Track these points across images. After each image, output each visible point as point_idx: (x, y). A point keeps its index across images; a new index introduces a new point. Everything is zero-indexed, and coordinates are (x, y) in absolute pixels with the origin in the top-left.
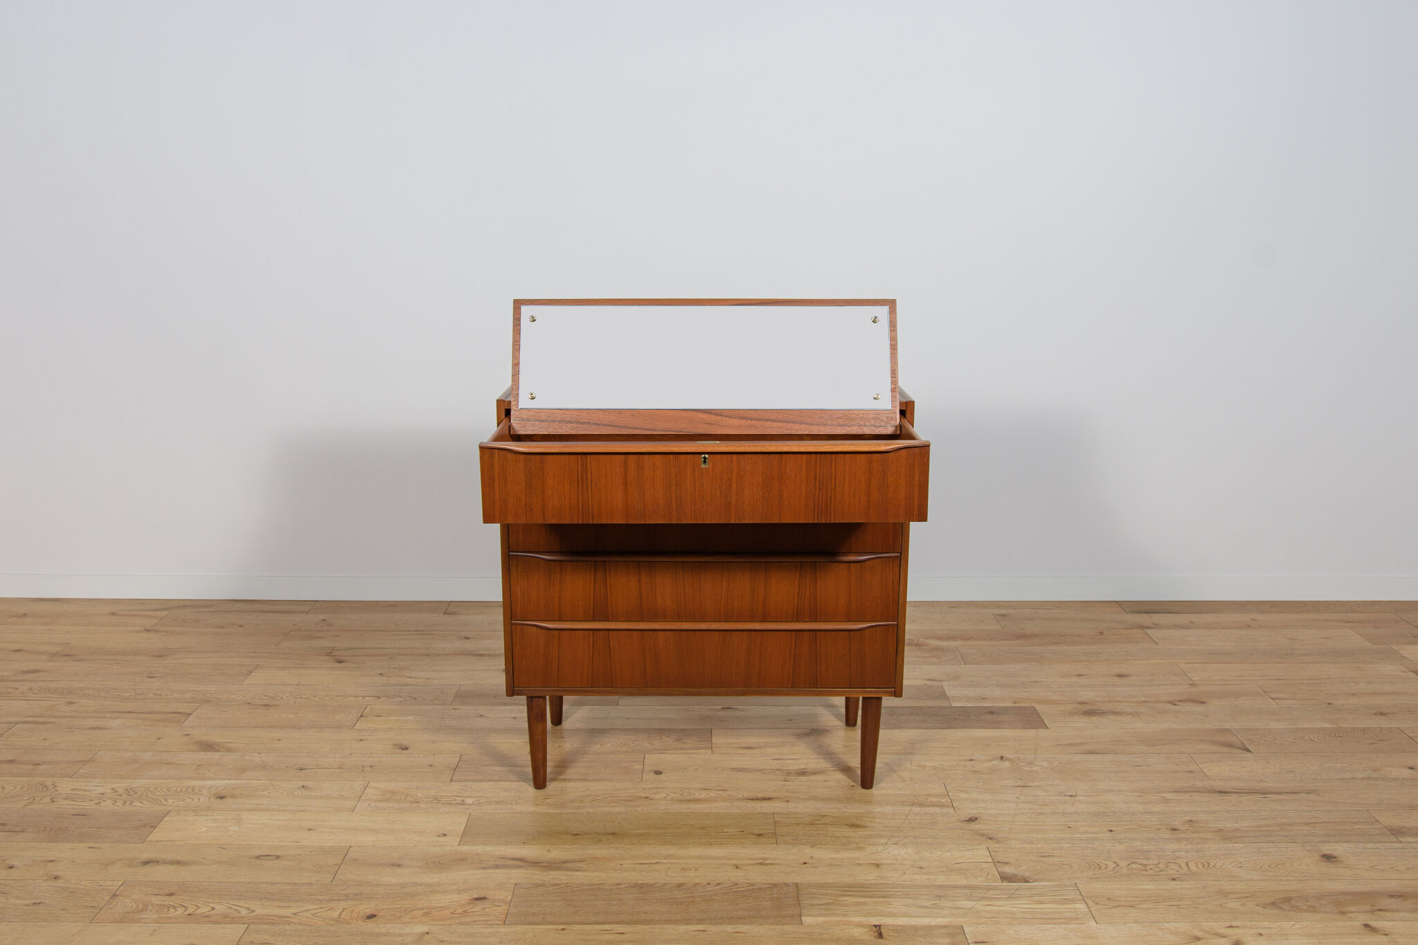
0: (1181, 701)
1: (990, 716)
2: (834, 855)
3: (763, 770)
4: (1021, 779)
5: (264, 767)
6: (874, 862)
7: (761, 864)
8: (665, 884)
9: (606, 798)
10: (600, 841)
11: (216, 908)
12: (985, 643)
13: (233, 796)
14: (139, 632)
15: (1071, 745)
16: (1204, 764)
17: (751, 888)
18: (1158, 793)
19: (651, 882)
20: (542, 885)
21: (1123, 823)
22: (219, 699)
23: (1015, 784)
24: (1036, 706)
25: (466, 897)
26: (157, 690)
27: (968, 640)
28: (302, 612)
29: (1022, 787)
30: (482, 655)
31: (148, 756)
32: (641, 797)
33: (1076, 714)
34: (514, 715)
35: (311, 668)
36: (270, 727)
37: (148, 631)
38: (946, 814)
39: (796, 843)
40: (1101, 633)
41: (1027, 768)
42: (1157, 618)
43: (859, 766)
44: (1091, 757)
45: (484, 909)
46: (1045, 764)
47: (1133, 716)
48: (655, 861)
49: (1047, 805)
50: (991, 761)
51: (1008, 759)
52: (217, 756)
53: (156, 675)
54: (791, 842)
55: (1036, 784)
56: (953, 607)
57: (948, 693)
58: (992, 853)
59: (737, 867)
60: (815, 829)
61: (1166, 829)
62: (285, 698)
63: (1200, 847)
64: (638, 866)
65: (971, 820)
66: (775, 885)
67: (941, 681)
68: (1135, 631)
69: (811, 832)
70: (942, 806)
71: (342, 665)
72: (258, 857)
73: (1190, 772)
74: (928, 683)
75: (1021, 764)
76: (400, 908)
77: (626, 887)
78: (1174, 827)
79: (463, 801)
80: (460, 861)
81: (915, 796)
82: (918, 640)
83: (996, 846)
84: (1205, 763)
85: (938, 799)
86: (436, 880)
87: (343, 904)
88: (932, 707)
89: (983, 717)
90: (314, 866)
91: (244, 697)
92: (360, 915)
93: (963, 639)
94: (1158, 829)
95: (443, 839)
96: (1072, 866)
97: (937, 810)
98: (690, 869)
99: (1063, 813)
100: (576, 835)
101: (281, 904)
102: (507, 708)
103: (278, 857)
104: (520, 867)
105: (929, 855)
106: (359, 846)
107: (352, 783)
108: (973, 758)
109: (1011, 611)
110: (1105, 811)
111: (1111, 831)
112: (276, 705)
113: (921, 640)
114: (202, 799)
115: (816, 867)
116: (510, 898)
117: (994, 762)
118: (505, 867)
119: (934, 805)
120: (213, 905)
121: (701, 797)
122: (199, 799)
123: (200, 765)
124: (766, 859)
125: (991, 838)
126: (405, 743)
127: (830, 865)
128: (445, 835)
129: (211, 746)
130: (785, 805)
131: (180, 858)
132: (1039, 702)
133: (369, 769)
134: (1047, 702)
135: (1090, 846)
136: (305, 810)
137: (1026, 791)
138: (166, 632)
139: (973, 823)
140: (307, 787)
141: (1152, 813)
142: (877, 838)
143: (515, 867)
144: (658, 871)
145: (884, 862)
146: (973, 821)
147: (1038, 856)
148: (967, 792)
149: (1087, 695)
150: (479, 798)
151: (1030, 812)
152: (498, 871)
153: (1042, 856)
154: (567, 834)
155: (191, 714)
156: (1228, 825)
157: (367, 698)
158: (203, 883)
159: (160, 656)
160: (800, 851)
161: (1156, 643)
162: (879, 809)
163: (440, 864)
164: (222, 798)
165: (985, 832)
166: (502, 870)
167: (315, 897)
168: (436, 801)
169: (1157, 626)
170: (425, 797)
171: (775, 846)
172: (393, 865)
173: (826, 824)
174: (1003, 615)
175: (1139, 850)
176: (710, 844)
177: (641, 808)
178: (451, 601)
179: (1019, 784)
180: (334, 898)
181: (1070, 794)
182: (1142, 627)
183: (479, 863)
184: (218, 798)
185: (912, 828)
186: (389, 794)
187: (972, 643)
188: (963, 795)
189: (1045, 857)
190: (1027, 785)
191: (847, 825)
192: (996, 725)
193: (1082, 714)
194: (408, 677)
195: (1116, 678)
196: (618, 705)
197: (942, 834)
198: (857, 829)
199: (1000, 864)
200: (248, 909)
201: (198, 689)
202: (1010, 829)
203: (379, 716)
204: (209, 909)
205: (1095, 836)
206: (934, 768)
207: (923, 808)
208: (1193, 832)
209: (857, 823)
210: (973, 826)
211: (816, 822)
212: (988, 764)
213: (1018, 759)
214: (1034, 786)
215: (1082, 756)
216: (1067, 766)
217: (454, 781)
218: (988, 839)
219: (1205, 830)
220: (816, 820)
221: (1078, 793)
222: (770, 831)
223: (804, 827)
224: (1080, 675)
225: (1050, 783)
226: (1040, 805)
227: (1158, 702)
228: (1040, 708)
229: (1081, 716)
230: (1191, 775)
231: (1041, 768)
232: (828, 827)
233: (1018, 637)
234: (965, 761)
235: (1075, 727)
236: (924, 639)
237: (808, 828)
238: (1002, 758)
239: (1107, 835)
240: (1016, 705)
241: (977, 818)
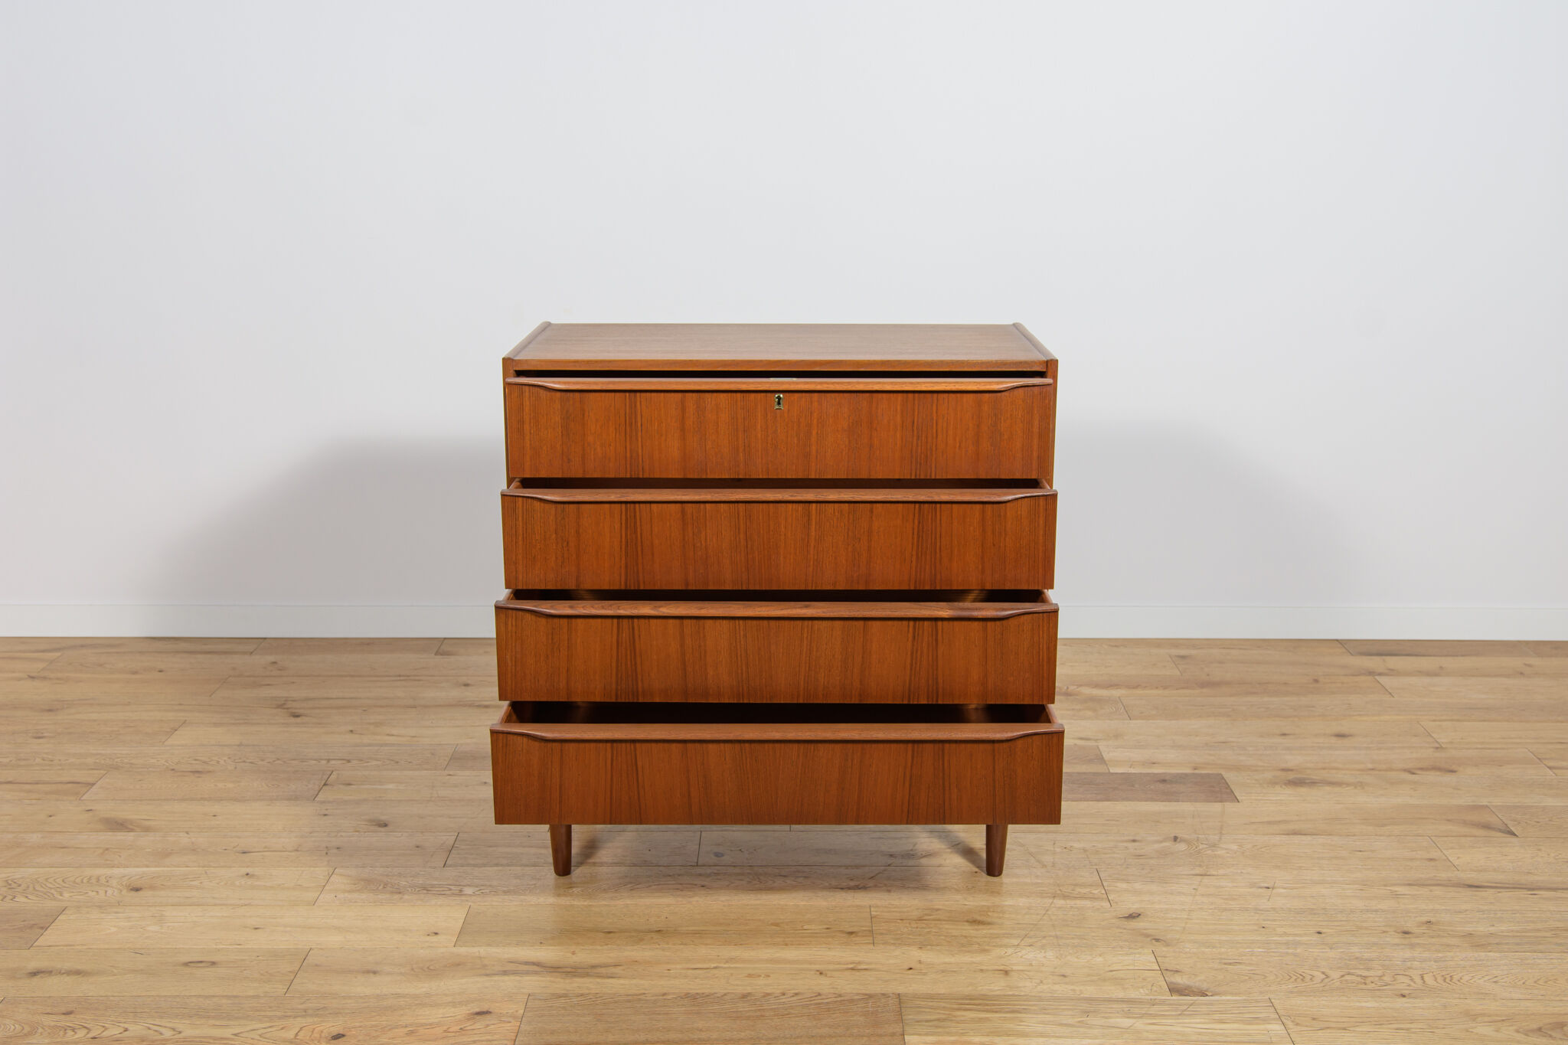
0: (1421, 769)
1: (1161, 786)
2: (947, 960)
4: (1200, 866)
5: (194, 850)
6: (1002, 968)
7: (852, 969)
8: (725, 995)
10: (642, 940)
11: (129, 1028)
12: (1155, 692)
13: (152, 888)
14: (19, 679)
15: (1269, 823)
16: (1451, 851)
17: (839, 999)
18: (1385, 886)
19: (707, 991)
20: (565, 996)
21: (1336, 923)
22: (132, 764)
23: (1192, 872)
24: (1223, 773)
25: (462, 1011)
26: (46, 753)
27: (1136, 687)
28: (244, 653)
29: (1201, 875)
30: (486, 707)
31: (35, 838)
32: (696, 885)
33: (1277, 784)
35: (258, 724)
36: (202, 799)
37: (32, 678)
38: (1098, 909)
39: (899, 944)
40: (1316, 681)
41: (1209, 852)
42: (1392, 662)
43: (985, 847)
44: (1297, 839)
45: (488, 1026)
46: (1235, 847)
47: (1356, 787)
48: (713, 965)
49: (1234, 899)
50: (1161, 842)
51: (1183, 840)
52: (129, 837)
53: (45, 735)
54: (892, 942)
55: (1221, 872)
56: (1116, 646)
57: (1106, 756)
58: (1159, 959)
59: (821, 973)
60: (924, 926)
61: (1396, 931)
62: (222, 762)
63: (1440, 955)
64: (690, 971)
65: (1132, 916)
66: (871, 996)
67: (1097, 740)
68: (1363, 678)
69: (919, 930)
70: (1093, 898)
71: (299, 720)
72: (186, 964)
73: (1431, 860)
74: (1079, 742)
75: (1201, 847)
76: (376, 1026)
77: (676, 998)
78: (1406, 929)
79: (461, 891)
80: (456, 966)
81: (1058, 885)
82: (1068, 688)
83: (1164, 949)
84: (1452, 848)
85: (1088, 890)
86: (424, 990)
87: (300, 1022)
88: (1084, 773)
89: (1152, 787)
90: (262, 975)
91: (166, 761)
92: (323, 1035)
93: (1129, 687)
94: (1384, 932)
95: (435, 939)
96: (1266, 977)
97: (1088, 903)
98: (760, 976)
99: (1256, 909)
100: (610, 932)
101: (218, 1023)
103: (213, 963)
104: (536, 973)
105: (1076, 960)
106: (321, 949)
107: (312, 869)
108: (1137, 838)
109: (1193, 652)
110: (1313, 907)
111: (1319, 933)
112: (210, 772)
113: (1072, 688)
114: (110, 892)
115: (925, 974)
116: (522, 1012)
117: (1164, 844)
118: (515, 973)
119: (1083, 897)
120: (126, 1026)
121: (775, 885)
122: (106, 892)
123: (107, 849)
124: (859, 963)
125: (1157, 940)
126: (383, 818)
127: (943, 972)
128: (436, 934)
129: (122, 825)
131: (79, 967)
132: (1228, 768)
133: (335, 851)
134: (1237, 768)
135: (1290, 951)
136: (249, 905)
137: (1206, 880)
138: (58, 679)
139: (1134, 920)
140: (253, 876)
141: (1376, 911)
142: (1007, 937)
143: (527, 973)
144: (717, 978)
145: (1015, 968)
146: (1134, 917)
147: (1220, 963)
148: (1127, 881)
149: (1293, 760)
150: (482, 888)
151: (1211, 907)
152: (506, 978)
153: (1225, 964)
154: (597, 931)
155: (93, 784)
156: (1481, 929)
157: (333, 762)
158: (111, 998)
159: (50, 710)
160: (903, 953)
161: (1390, 694)
162: (1009, 902)
163: (430, 969)
164: (137, 890)
165: (1149, 932)
166: (512, 977)
167: (263, 1013)
168: (425, 892)
169: (1391, 672)
170: (410, 887)
171: (872, 946)
172: (368, 972)
173: (939, 920)
174: (1183, 657)
175: (1357, 958)
176: (786, 945)
178: (445, 639)
179: (1199, 872)
180: (289, 1014)
181: (1266, 885)
182: (1371, 673)
183: (482, 968)
184: (131, 890)
185: (1053, 925)
186: (363, 883)
187: (1139, 692)
188: (1124, 886)
189: (1230, 964)
190: (1208, 873)
191: (967, 921)
192: (1169, 797)
193: (1285, 784)
194: (388, 735)
195: (1334, 738)
197: (1093, 934)
198: (981, 927)
199: (1169, 973)
200: (174, 1029)
201: (103, 752)
202: (1184, 928)
203: (350, 784)
204: (122, 1030)
205: (1298, 938)
206: (1085, 850)
207: (1068, 901)
208: (1432, 937)
209: (980, 918)
210: (1135, 924)
211: (926, 918)
212: (1157, 846)
213: (1198, 840)
214: (1218, 875)
215: (1284, 838)
216: (1262, 850)
217: (450, 866)
218: (1154, 941)
219: (1449, 934)
220: (927, 915)
221: (1276, 885)
222: (864, 929)
223: (910, 923)
224: (1284, 735)
225: (1239, 871)
226: (1226, 899)
227: (1391, 770)
228: (1230, 777)
229: (1284, 786)
230: (1432, 863)
231: (1228, 853)
232: (941, 924)
233: (1203, 685)
234: (1126, 841)
235: (1276, 800)
236: (1075, 687)
237: (915, 926)
238: (1175, 839)
239: (1314, 939)
240: (1196, 772)
241: (1140, 915)
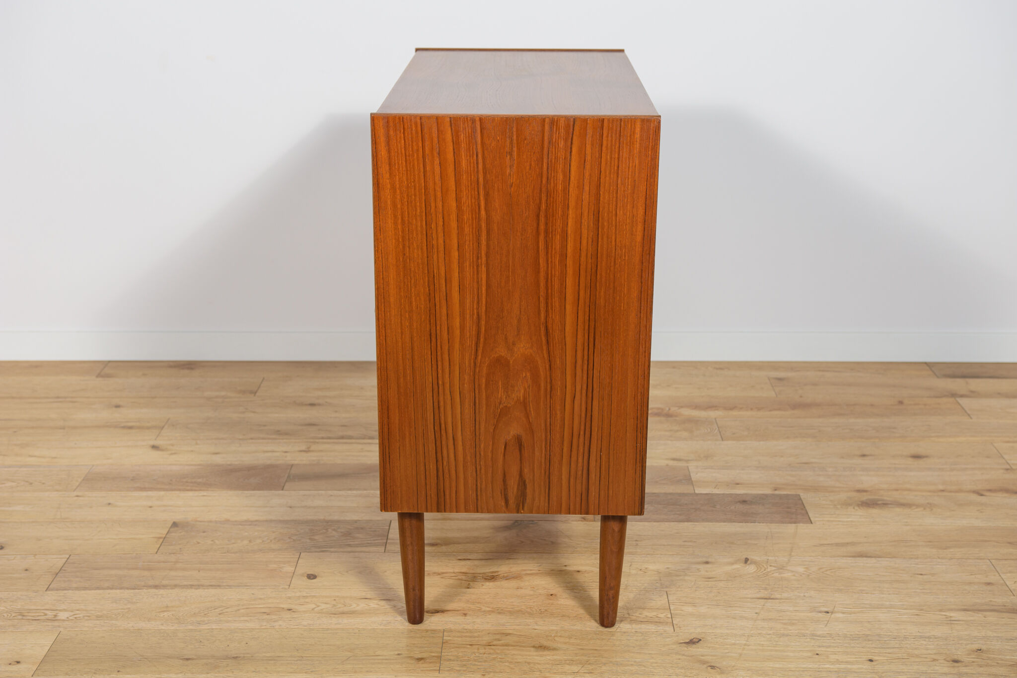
0: (990, 490)
1: (741, 507)
3: (443, 573)
4: (766, 589)
9: (239, 610)
12: (749, 413)
15: (837, 545)
16: (1009, 575)
18: (941, 611)
21: (889, 651)
23: (758, 596)
24: (801, 494)
27: (731, 409)
29: (766, 599)
30: (131, 428)
32: (283, 608)
33: (850, 505)
34: (150, 504)
38: (662, 634)
39: (464, 671)
40: (901, 403)
41: (776, 575)
42: (975, 384)
44: (862, 561)
46: (801, 569)
47: (925, 509)
49: (793, 624)
50: (732, 564)
51: (754, 562)
54: (458, 669)
55: (785, 595)
56: (720, 369)
57: (694, 477)
60: (492, 651)
61: (945, 659)
65: (692, 642)
67: (687, 461)
68: (945, 400)
69: (485, 655)
70: (658, 622)
73: (989, 584)
74: (671, 463)
75: (770, 569)
78: (956, 657)
79: (55, 616)
82: (669, 409)
85: (655, 614)
88: (670, 494)
89: (733, 507)
93: (725, 409)
94: (934, 660)
95: (16, 667)
97: (652, 628)
99: (813, 635)
100: (188, 659)
102: (144, 494)
108: (710, 560)
109: (789, 374)
110: (868, 633)
111: (871, 660)
113: (674, 409)
117: (736, 567)
119: (648, 621)
121: (358, 608)
125: (713, 667)
128: (19, 662)
130: (460, 619)
132: (807, 489)
134: (815, 489)
137: (769, 604)
139: (694, 646)
141: (929, 637)
146: (695, 643)
148: (694, 605)
149: (868, 481)
150: (78, 613)
151: (771, 632)
154: (177, 659)
161: (969, 415)
165: (706, 659)
169: (973, 394)
173: (506, 645)
174: (780, 379)
176: (355, 672)
177: (280, 623)
178: (107, 361)
179: (761, 595)
181: (826, 609)
182: (954, 395)
187: (735, 413)
188: (689, 609)
190: (773, 597)
191: (534, 647)
192: (746, 518)
193: (858, 505)
194: (30, 456)
195: (910, 459)
196: (282, 490)
197: (652, 661)
198: (546, 653)
202: (741, 655)
205: (849, 666)
207: (634, 626)
208: (981, 666)
209: (545, 643)
210: (694, 650)
211: (495, 643)
212: (728, 568)
213: (767, 562)
214: (781, 599)
215: (850, 560)
216: (828, 572)
217: (52, 590)
218: (709, 668)
219: (998, 663)
220: (496, 640)
221: (836, 609)
222: (433, 654)
223: (478, 649)
224: (864, 456)
225: (802, 595)
226: (785, 624)
227: (959, 491)
228: (806, 497)
229: (856, 508)
230: (989, 588)
231: (794, 575)
232: (508, 650)
233: (795, 406)
234: (699, 563)
235: (847, 522)
236: (677, 408)
237: (484, 651)
238: (746, 561)
239: (865, 667)
240: (777, 492)
241: (700, 640)
